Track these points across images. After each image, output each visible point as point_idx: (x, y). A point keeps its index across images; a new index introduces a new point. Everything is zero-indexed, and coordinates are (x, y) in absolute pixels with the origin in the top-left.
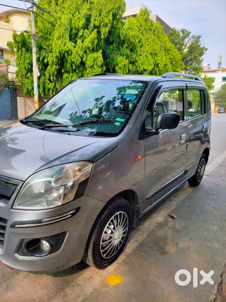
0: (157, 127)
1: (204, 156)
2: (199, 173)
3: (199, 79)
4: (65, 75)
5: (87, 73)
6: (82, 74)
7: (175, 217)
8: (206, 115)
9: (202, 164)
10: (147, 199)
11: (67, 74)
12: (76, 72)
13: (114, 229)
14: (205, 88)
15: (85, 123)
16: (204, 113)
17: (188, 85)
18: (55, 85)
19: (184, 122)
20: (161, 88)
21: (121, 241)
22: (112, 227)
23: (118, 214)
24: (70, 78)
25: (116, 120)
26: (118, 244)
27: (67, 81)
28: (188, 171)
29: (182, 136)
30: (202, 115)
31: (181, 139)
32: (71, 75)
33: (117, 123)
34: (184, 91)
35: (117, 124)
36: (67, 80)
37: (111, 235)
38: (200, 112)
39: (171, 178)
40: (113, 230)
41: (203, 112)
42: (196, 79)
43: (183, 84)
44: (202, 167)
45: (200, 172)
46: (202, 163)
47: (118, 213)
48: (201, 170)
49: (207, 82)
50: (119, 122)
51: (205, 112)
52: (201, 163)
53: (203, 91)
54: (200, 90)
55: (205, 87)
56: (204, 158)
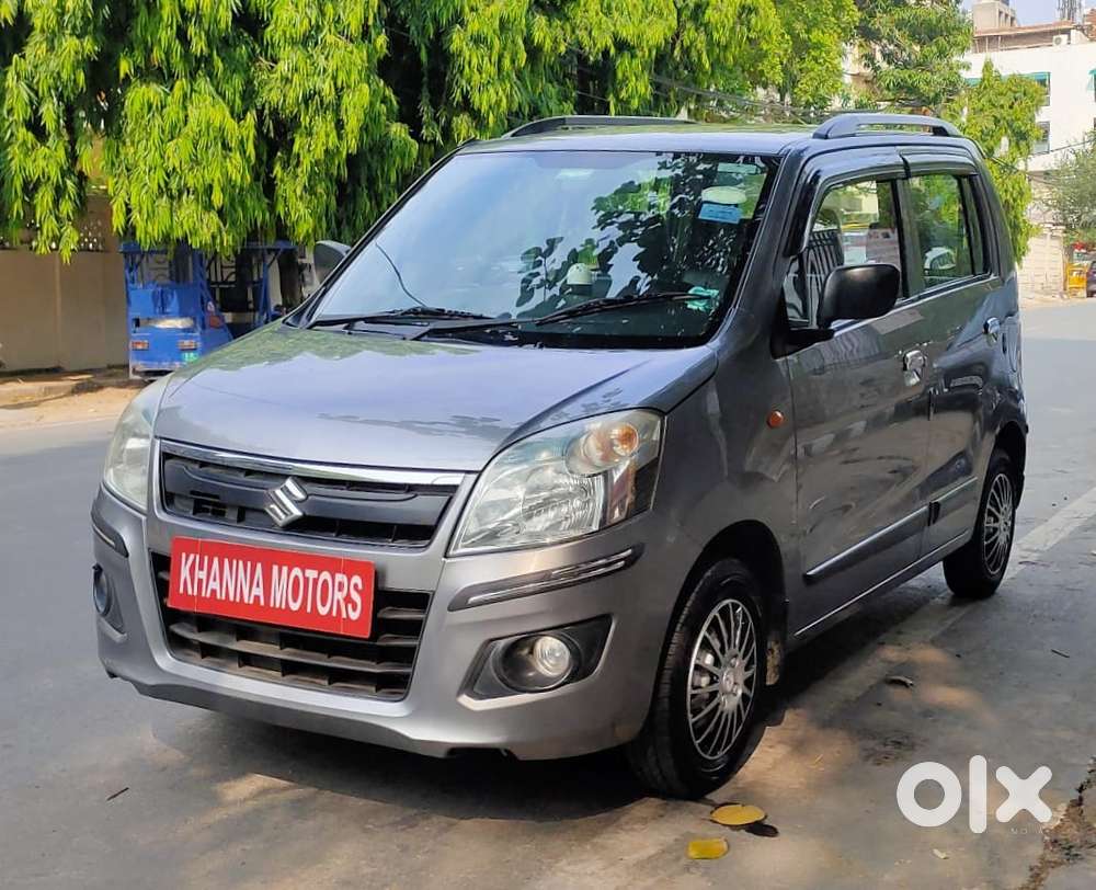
0: (823, 315)
1: (1004, 459)
2: (989, 536)
3: (947, 129)
4: (139, 96)
5: (278, 75)
6: (249, 82)
7: (910, 682)
8: (992, 277)
9: (999, 496)
10: (809, 580)
11: (154, 86)
12: (210, 74)
13: (717, 662)
14: (976, 167)
15: (584, 309)
16: (985, 270)
17: (910, 159)
18: (73, 157)
19: (908, 303)
20: (821, 181)
21: (747, 691)
22: (709, 659)
23: (718, 615)
24: (172, 111)
25: (691, 292)
26: (739, 706)
27: (156, 132)
28: (942, 509)
29: (908, 355)
30: (979, 280)
31: (905, 368)
32: (177, 92)
33: (696, 303)
34: (899, 183)
35: (695, 307)
36: (158, 121)
37: (714, 688)
38: (969, 267)
39: (878, 526)
40: (715, 670)
41: (979, 268)
42: (939, 131)
43: (892, 158)
44: (1002, 509)
45: (995, 530)
46: (996, 488)
47: (715, 612)
48: (996, 520)
49: (1002, 107)
50: (701, 298)
51: (987, 268)
52: (992, 490)
53: (970, 178)
54: (959, 177)
55: (978, 159)
56: (1003, 469)
